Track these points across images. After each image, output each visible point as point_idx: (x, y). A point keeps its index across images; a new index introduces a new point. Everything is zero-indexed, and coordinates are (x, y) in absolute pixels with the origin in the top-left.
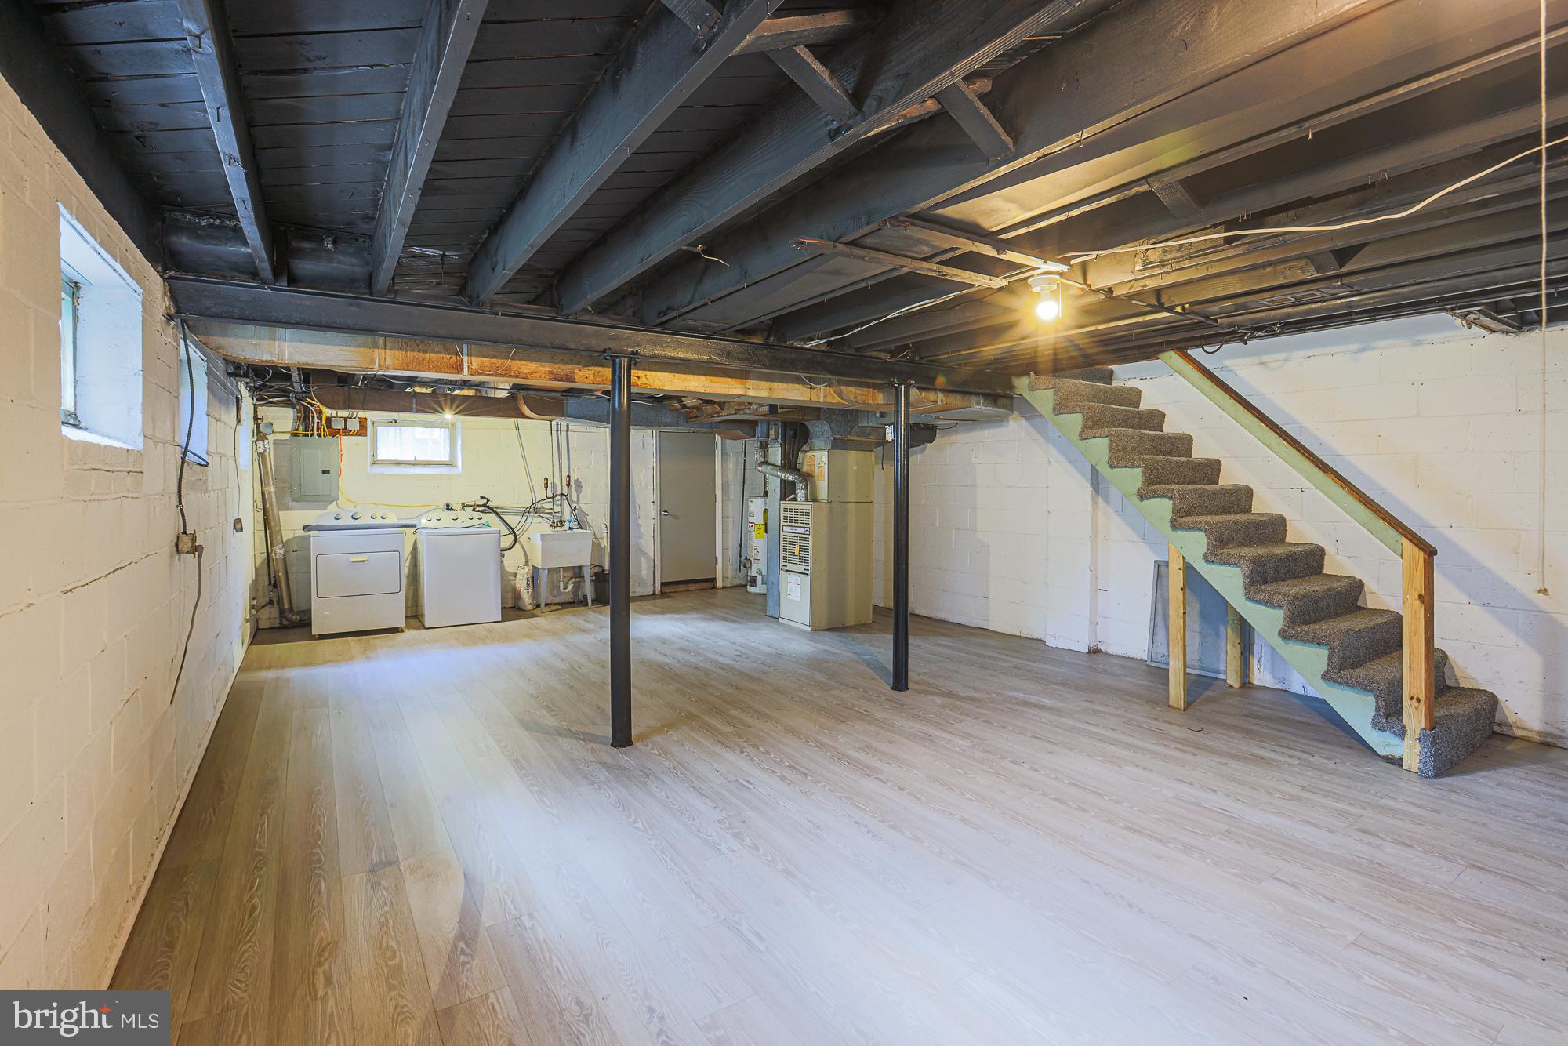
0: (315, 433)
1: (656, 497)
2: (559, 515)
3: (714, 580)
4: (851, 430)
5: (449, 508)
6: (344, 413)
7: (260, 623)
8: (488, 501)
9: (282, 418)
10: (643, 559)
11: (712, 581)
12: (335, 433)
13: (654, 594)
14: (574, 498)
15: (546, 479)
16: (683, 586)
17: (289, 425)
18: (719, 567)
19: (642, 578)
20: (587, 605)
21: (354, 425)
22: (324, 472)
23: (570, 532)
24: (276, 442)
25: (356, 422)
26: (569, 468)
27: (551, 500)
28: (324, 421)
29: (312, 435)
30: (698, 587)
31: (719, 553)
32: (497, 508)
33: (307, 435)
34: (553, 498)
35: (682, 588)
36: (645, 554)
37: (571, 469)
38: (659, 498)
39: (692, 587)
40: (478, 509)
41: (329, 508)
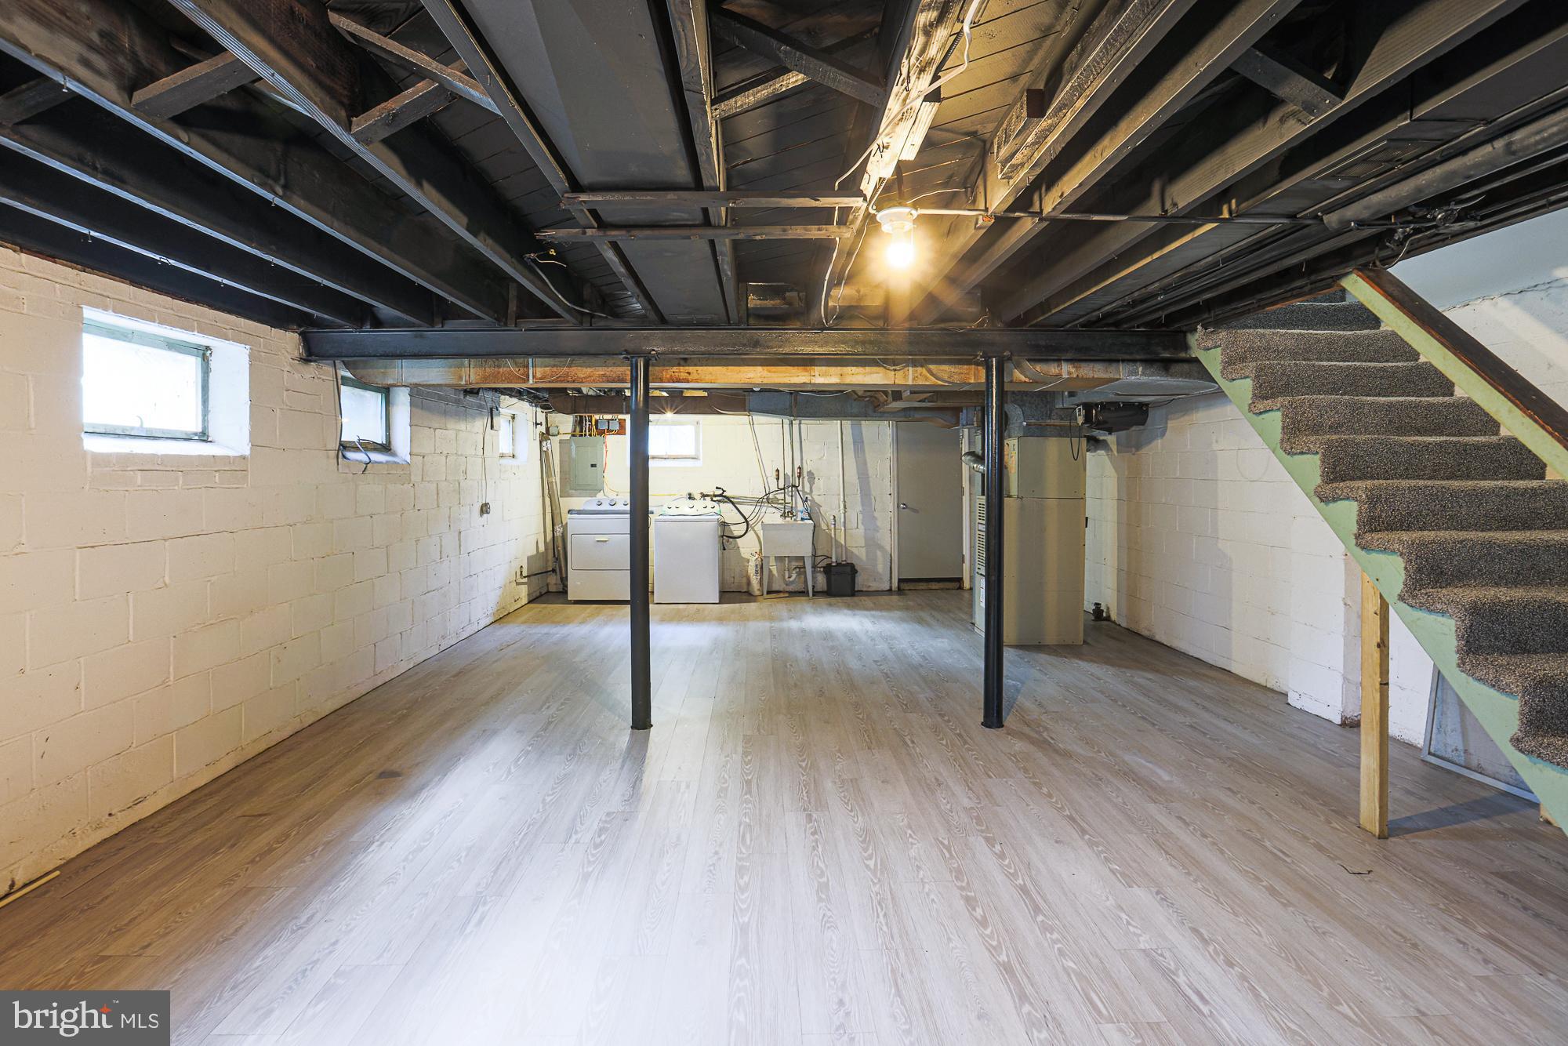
0: (588, 433)
1: (893, 489)
2: (790, 505)
3: (960, 580)
4: (1051, 413)
5: (691, 497)
6: (609, 417)
7: (550, 587)
8: (724, 491)
9: (565, 422)
10: (879, 553)
11: (959, 582)
12: (601, 433)
13: (890, 590)
14: (807, 490)
15: (778, 471)
16: (925, 584)
17: (569, 429)
18: (966, 566)
19: (878, 573)
20: (808, 596)
21: (615, 426)
22: (593, 466)
23: (802, 522)
24: (561, 442)
25: (617, 422)
26: (802, 459)
27: (783, 491)
28: (593, 423)
29: (585, 435)
30: (942, 587)
31: (966, 551)
32: (733, 498)
33: (581, 435)
34: (784, 489)
35: (923, 586)
36: (881, 548)
37: (804, 461)
38: (896, 489)
39: (934, 586)
40: (715, 499)
41: (597, 495)
